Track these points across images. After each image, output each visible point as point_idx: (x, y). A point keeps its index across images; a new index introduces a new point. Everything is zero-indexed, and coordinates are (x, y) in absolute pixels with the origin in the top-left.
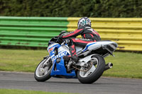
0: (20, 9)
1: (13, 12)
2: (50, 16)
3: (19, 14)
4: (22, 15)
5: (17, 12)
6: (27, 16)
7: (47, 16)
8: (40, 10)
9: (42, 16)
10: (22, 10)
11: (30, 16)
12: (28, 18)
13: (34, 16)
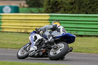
0: (72, 9)
1: (66, 11)
2: (92, 14)
3: (71, 12)
4: (73, 13)
5: (70, 11)
6: (76, 14)
7: (90, 14)
8: (85, 10)
9: (87, 13)
10: (73, 10)
11: (78, 13)
12: (77, 15)
13: (81, 13)
